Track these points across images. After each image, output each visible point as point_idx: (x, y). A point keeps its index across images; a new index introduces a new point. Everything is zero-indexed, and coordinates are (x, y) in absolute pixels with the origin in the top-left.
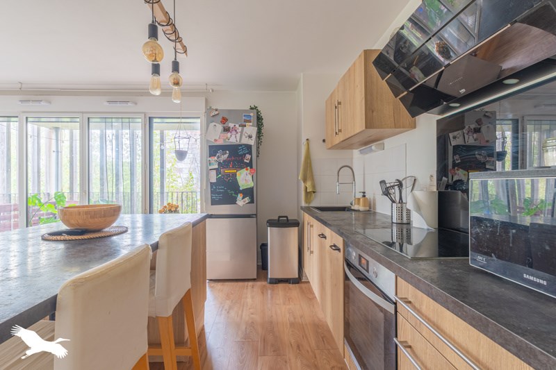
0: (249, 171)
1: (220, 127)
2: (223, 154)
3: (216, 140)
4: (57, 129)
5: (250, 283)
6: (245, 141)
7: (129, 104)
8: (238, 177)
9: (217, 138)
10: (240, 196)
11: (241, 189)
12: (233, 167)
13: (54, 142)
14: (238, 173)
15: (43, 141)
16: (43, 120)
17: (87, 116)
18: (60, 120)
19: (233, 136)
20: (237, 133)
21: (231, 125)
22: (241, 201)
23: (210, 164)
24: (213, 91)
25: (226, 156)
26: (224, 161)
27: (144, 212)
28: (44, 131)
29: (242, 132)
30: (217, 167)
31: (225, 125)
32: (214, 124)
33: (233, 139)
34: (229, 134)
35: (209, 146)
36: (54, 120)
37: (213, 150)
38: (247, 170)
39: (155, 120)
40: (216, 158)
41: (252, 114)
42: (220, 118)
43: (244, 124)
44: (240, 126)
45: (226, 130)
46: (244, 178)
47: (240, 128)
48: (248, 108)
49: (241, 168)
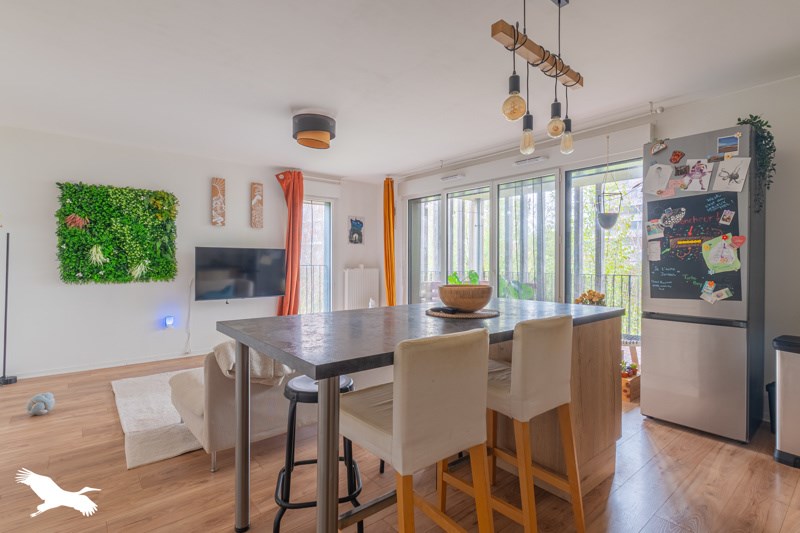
0: (729, 241)
1: (668, 170)
2: (674, 215)
3: (660, 192)
4: (478, 200)
5: (730, 447)
6: (722, 186)
7: (540, 160)
8: (704, 252)
9: (663, 188)
10: (708, 287)
11: (711, 273)
12: (694, 235)
13: (476, 215)
14: (704, 245)
15: (467, 216)
16: (467, 193)
17: (496, 183)
18: (482, 190)
19: (696, 182)
20: (704, 174)
21: (691, 162)
22: (712, 297)
23: (649, 231)
24: (663, 110)
25: (680, 217)
26: (675, 226)
27: (558, 300)
28: (468, 203)
29: (713, 173)
30: (662, 235)
31: (677, 165)
32: (658, 165)
33: (695, 186)
34: (686, 179)
35: (649, 203)
36: (476, 191)
37: (656, 209)
38: (725, 238)
39: (573, 174)
40: (660, 222)
41: (737, 135)
42: (669, 154)
43: (721, 155)
44: (709, 161)
45: (682, 172)
46: (720, 255)
47: (711, 166)
48: (734, 123)
49: (713, 235)
